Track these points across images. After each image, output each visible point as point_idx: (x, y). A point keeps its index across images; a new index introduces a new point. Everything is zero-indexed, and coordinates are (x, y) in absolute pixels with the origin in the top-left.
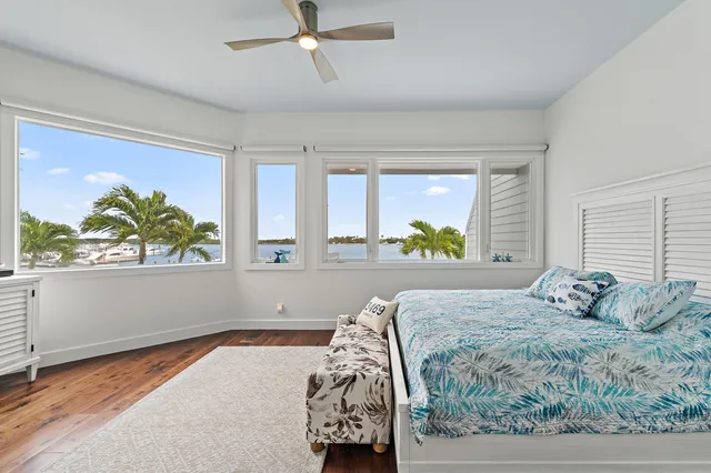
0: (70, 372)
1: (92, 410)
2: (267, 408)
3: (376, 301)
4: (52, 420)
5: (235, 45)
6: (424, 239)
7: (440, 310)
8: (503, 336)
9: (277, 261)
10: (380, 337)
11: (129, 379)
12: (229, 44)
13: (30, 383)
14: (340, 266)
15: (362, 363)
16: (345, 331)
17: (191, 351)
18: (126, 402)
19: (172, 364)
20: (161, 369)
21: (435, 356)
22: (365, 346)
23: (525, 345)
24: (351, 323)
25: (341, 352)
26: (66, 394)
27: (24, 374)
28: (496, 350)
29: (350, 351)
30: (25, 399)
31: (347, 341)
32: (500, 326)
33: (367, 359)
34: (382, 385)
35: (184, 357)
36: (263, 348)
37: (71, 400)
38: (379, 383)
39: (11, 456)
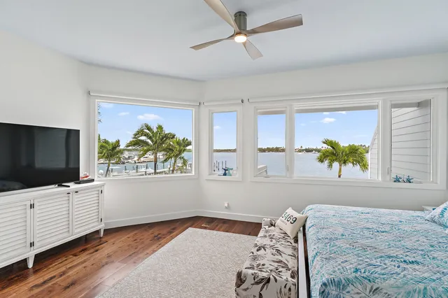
0: (117, 233)
1: (124, 261)
2: (213, 280)
3: (290, 211)
4: (107, 264)
5: (196, 47)
6: (333, 154)
7: (341, 230)
8: (398, 270)
9: (225, 174)
10: (292, 241)
11: (143, 243)
12: (193, 47)
13: (101, 238)
14: (267, 180)
15: (276, 264)
16: (267, 232)
17: (174, 229)
18: (140, 258)
19: (164, 236)
20: (158, 239)
21: (333, 282)
22: (281, 248)
23: (421, 286)
24: (272, 225)
25: (262, 252)
26: (114, 248)
27: (98, 232)
28: (392, 286)
29: (269, 251)
30: (97, 248)
31: (267, 241)
32: (396, 257)
33: (280, 262)
34: (290, 289)
35: (170, 232)
36: (215, 232)
37: (115, 252)
38: (288, 287)
39: (88, 283)
